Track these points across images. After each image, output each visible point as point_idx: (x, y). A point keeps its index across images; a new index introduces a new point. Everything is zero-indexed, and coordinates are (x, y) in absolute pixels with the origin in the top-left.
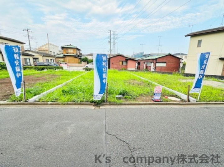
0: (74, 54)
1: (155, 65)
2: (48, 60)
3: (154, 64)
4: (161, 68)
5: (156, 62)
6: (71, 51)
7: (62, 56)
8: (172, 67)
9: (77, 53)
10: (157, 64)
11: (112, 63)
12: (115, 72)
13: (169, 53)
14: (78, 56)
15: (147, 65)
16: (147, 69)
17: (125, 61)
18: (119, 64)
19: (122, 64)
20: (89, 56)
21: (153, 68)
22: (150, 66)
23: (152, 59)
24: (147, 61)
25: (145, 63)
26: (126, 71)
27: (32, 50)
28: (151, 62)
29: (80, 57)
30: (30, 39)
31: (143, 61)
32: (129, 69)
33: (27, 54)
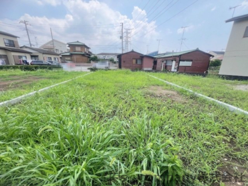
0: (81, 52)
1: (178, 64)
2: (51, 58)
3: (177, 62)
4: (185, 68)
5: (180, 60)
6: (78, 49)
7: (68, 54)
8: (198, 67)
9: (86, 51)
10: (181, 62)
11: (124, 62)
12: (127, 73)
13: (198, 48)
14: (87, 54)
15: (167, 65)
16: (167, 69)
17: (139, 59)
18: (132, 63)
19: (136, 62)
20: (100, 55)
21: (175, 68)
22: (171, 65)
23: (174, 56)
24: (166, 59)
25: (163, 61)
26: (142, 72)
27: (32, 47)
28: (172, 61)
29: (89, 55)
30: (29, 34)
31: (161, 59)
32: (145, 69)
33: (24, 50)
